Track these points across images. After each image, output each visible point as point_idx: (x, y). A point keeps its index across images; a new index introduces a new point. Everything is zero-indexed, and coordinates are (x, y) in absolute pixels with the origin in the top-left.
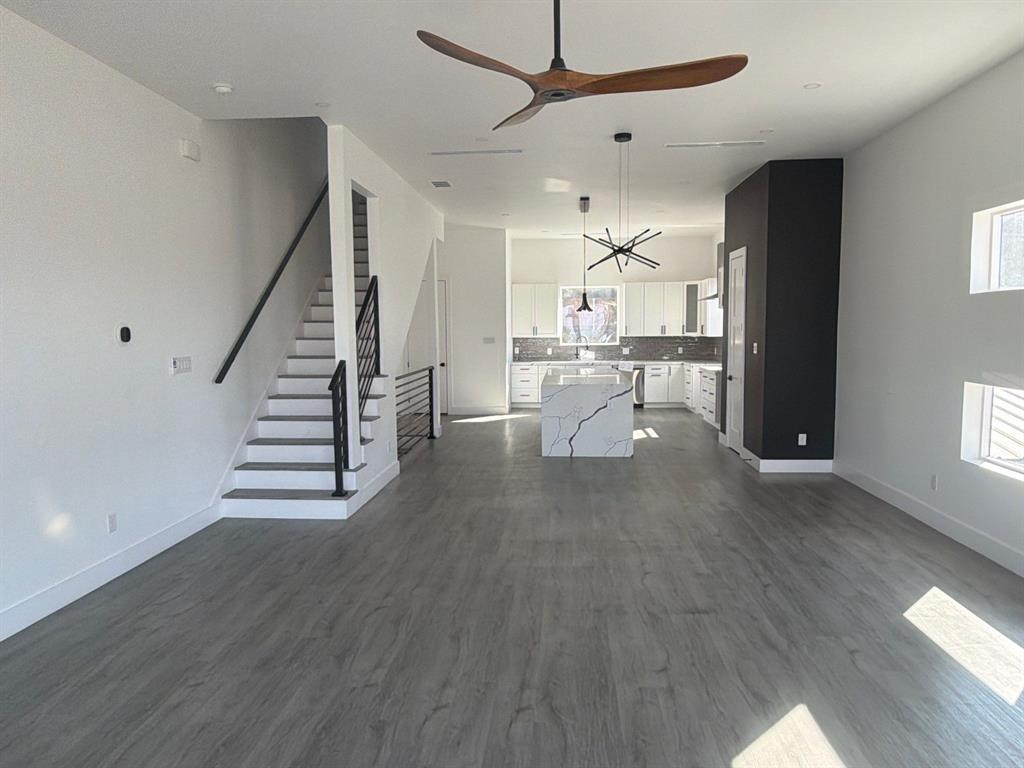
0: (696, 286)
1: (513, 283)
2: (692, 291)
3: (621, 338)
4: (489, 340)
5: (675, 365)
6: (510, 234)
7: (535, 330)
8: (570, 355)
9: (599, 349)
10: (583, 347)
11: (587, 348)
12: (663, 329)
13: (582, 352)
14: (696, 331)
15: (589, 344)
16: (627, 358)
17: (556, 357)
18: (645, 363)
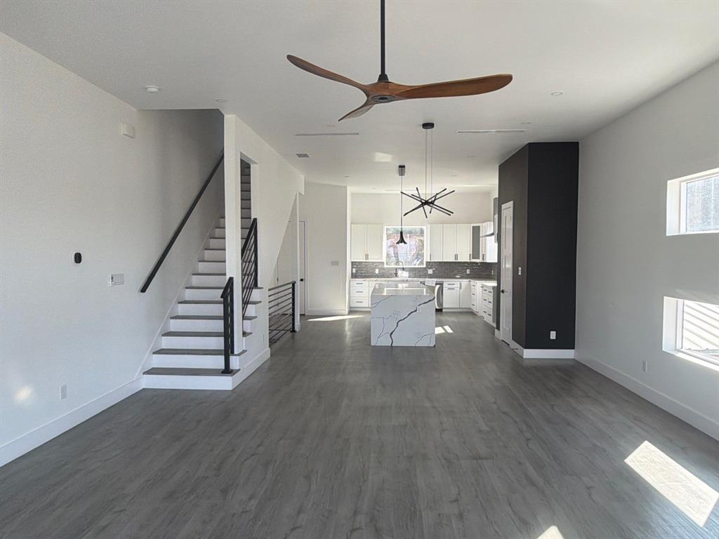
0: (479, 227)
1: (351, 224)
2: (476, 231)
3: (427, 262)
4: (335, 263)
5: (465, 282)
6: (350, 190)
7: (367, 256)
8: (391, 274)
9: (411, 270)
10: (400, 268)
11: (403, 269)
12: (456, 256)
13: (400, 272)
14: (479, 258)
15: (404, 267)
16: (431, 276)
17: (381, 275)
18: (444, 280)
